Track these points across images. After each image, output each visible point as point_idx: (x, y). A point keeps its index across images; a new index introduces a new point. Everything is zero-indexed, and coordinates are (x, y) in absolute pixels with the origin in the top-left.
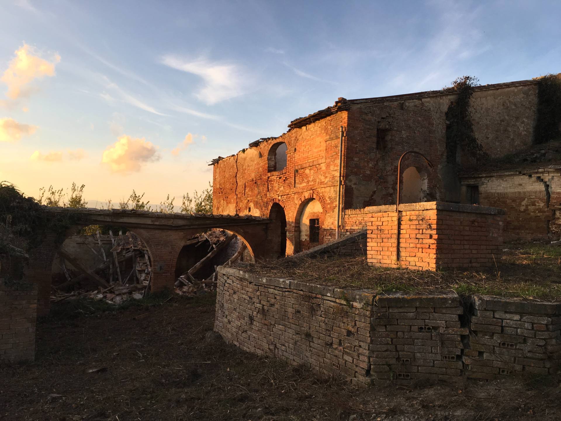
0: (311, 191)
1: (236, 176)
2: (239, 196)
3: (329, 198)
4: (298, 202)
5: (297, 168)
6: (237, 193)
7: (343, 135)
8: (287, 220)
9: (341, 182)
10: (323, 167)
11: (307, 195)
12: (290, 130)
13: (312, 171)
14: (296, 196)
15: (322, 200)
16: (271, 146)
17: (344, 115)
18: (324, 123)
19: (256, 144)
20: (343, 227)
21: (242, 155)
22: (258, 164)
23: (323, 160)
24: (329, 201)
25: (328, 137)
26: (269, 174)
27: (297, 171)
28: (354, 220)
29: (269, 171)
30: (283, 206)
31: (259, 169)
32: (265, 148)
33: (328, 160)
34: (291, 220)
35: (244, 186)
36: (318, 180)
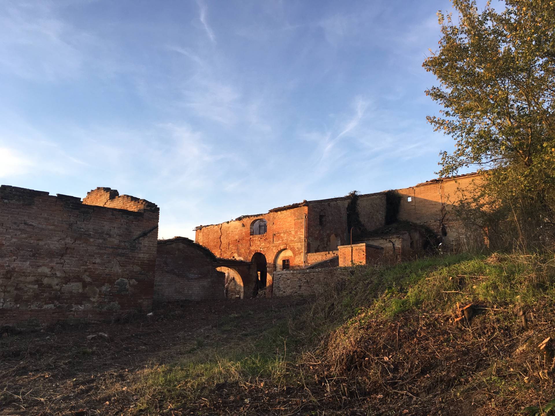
0: (285, 245)
1: (220, 238)
2: (223, 250)
3: (297, 248)
4: (275, 251)
5: (274, 233)
6: (221, 248)
7: (305, 217)
8: (267, 262)
9: (305, 240)
10: (293, 233)
11: (282, 247)
12: (269, 213)
13: (285, 235)
14: (274, 248)
15: (292, 249)
16: (253, 220)
17: (306, 208)
18: (293, 211)
19: (240, 219)
20: (307, 262)
21: (226, 225)
22: (241, 230)
23: (293, 229)
24: (297, 250)
25: (296, 218)
26: (251, 237)
27: (275, 235)
28: (313, 258)
29: (251, 235)
30: (264, 254)
31: (242, 233)
32: (248, 222)
33: (296, 230)
34: (270, 262)
35: (228, 244)
36: (289, 239)
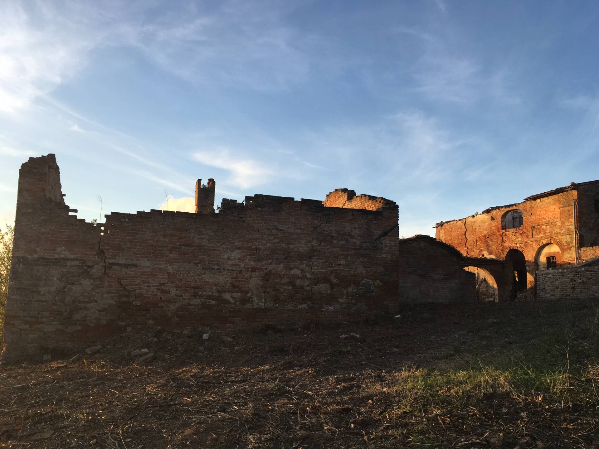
0: (549, 239)
1: (465, 234)
2: (469, 247)
3: (566, 242)
4: (536, 247)
5: (533, 225)
6: (467, 245)
7: (575, 204)
8: (526, 260)
9: (576, 232)
10: (559, 224)
11: (545, 242)
12: (524, 202)
13: (548, 227)
14: (534, 243)
15: (559, 244)
16: (504, 212)
17: (575, 193)
18: (557, 197)
19: (487, 211)
20: (580, 258)
21: (472, 219)
22: (490, 224)
23: (559, 219)
24: (565, 244)
25: (562, 205)
26: (504, 231)
27: (534, 227)
28: (588, 253)
29: (503, 229)
30: (521, 251)
31: (491, 228)
32: (498, 214)
33: (563, 219)
34: (530, 259)
35: (475, 241)
36: (554, 232)
